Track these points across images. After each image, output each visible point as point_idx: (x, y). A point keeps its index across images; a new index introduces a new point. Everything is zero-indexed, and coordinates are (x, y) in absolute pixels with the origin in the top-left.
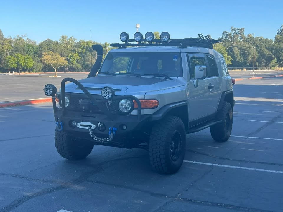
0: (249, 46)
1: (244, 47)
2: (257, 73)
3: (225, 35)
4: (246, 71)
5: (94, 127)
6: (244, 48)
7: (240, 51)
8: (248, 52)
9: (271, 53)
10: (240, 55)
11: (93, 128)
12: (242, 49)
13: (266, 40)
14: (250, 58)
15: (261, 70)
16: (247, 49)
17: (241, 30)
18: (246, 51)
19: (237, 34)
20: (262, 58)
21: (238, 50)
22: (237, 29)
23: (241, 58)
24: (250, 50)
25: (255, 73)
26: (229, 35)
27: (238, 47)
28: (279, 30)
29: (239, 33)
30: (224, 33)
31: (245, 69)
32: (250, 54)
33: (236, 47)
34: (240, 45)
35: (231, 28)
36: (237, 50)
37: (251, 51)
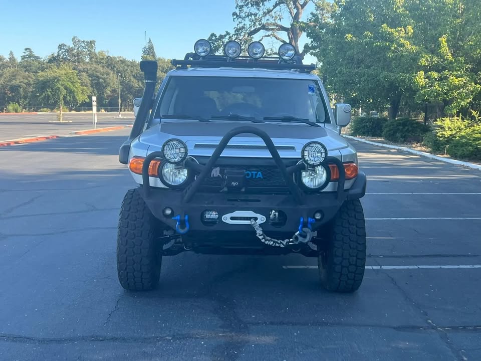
0: (105, 70)
1: (97, 72)
2: (125, 117)
3: (63, 50)
4: (105, 113)
5: (261, 219)
6: (98, 74)
7: (90, 79)
8: (105, 81)
9: (142, 84)
10: (92, 86)
11: (259, 222)
12: (94, 76)
13: (131, 63)
14: (108, 91)
15: (130, 113)
16: (103, 77)
17: (91, 44)
18: (101, 80)
19: (84, 50)
20: (126, 92)
21: (87, 76)
22: (83, 42)
23: (94, 91)
24: (108, 78)
25: (122, 117)
26: (70, 50)
27: (87, 72)
28: (145, 47)
29: (86, 48)
30: (60, 47)
31: (103, 110)
32: (108, 85)
33: (84, 72)
34: (91, 69)
35: (73, 39)
36: (86, 78)
37: (110, 79)
